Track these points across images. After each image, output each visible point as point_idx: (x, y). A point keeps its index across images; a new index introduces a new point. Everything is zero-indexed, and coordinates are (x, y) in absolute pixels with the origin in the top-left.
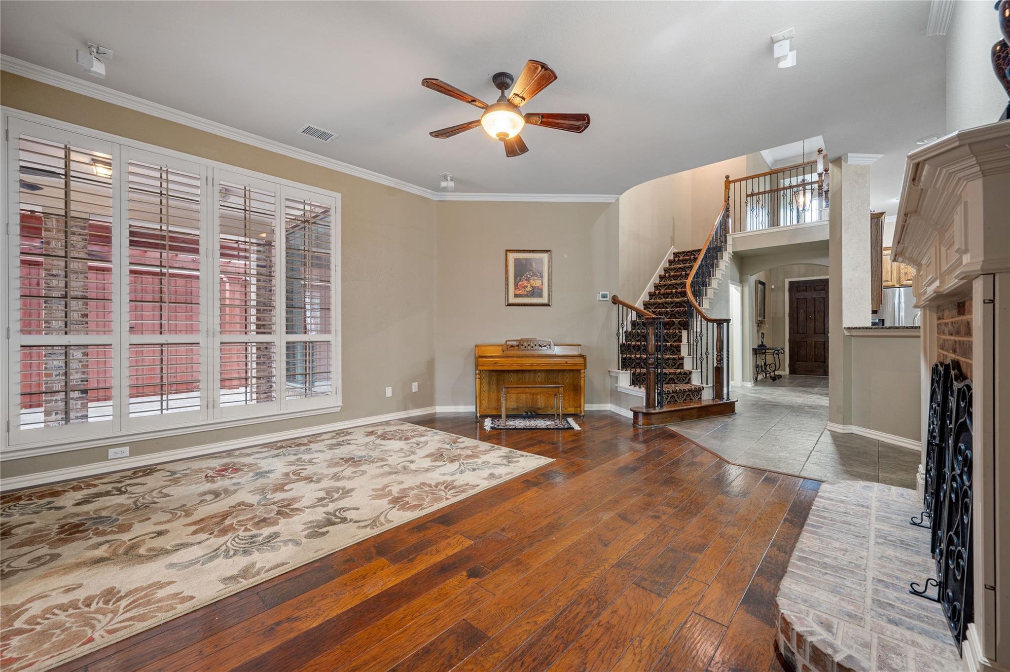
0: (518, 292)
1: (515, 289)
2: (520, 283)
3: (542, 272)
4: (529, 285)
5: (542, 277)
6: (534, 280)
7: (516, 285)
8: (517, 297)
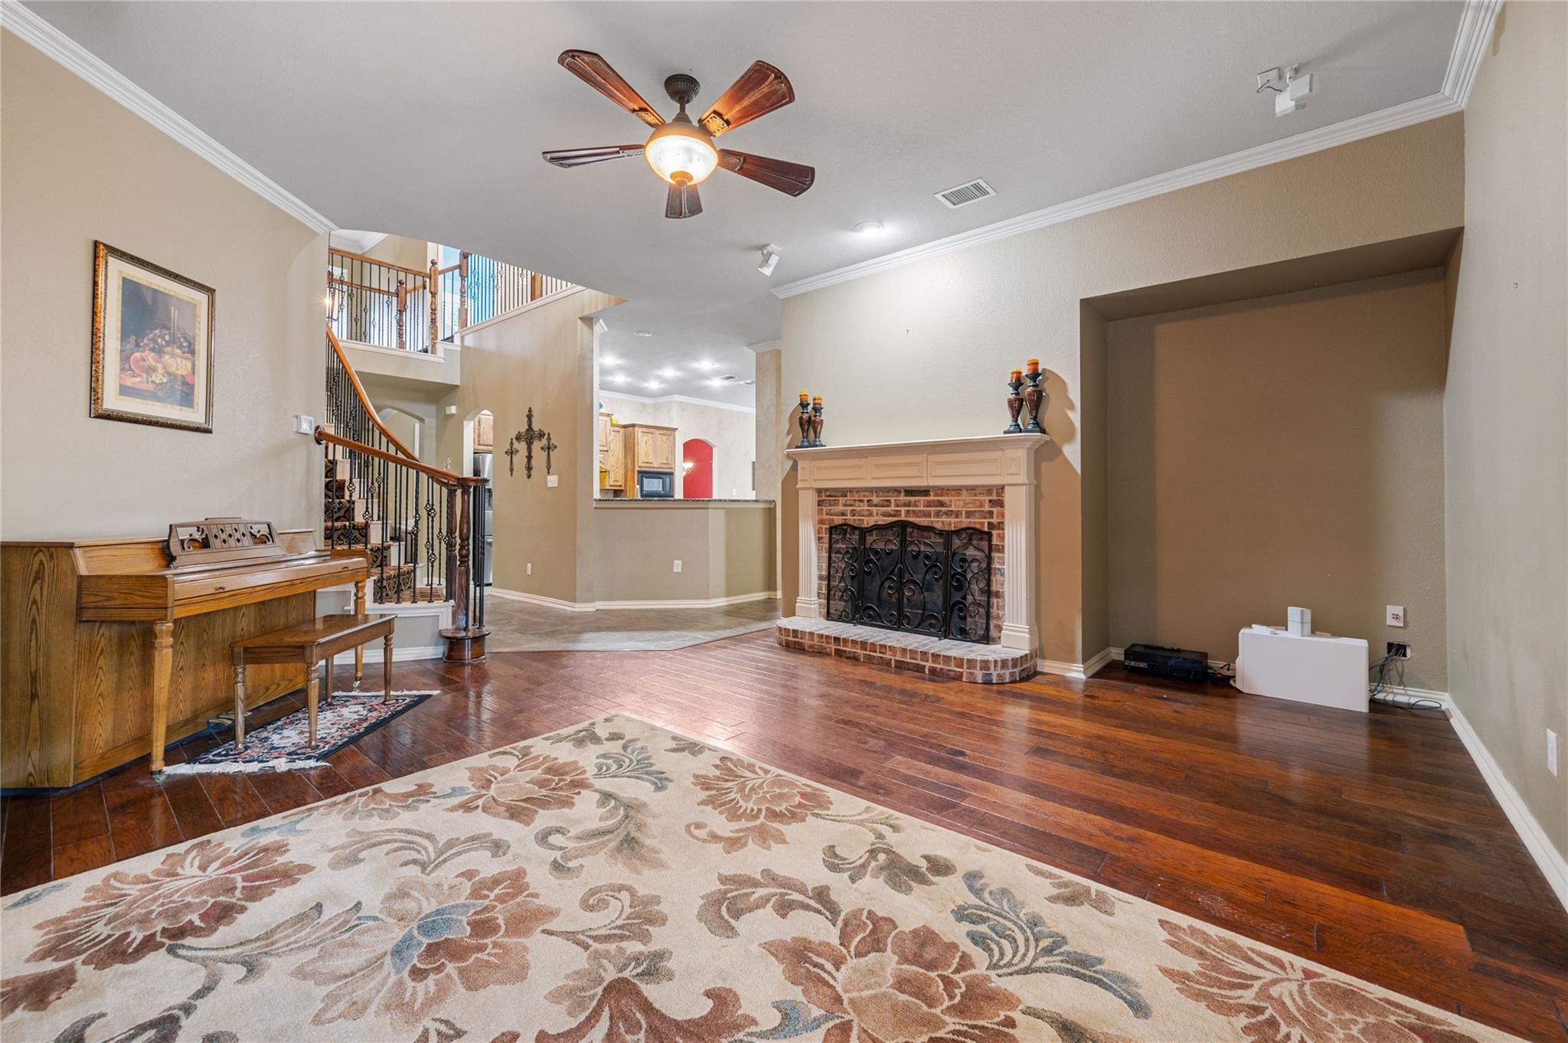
0: (129, 382)
1: (122, 370)
2: (137, 355)
3: (194, 339)
4: (160, 367)
5: (192, 352)
6: (173, 356)
7: (125, 358)
8: (129, 394)
